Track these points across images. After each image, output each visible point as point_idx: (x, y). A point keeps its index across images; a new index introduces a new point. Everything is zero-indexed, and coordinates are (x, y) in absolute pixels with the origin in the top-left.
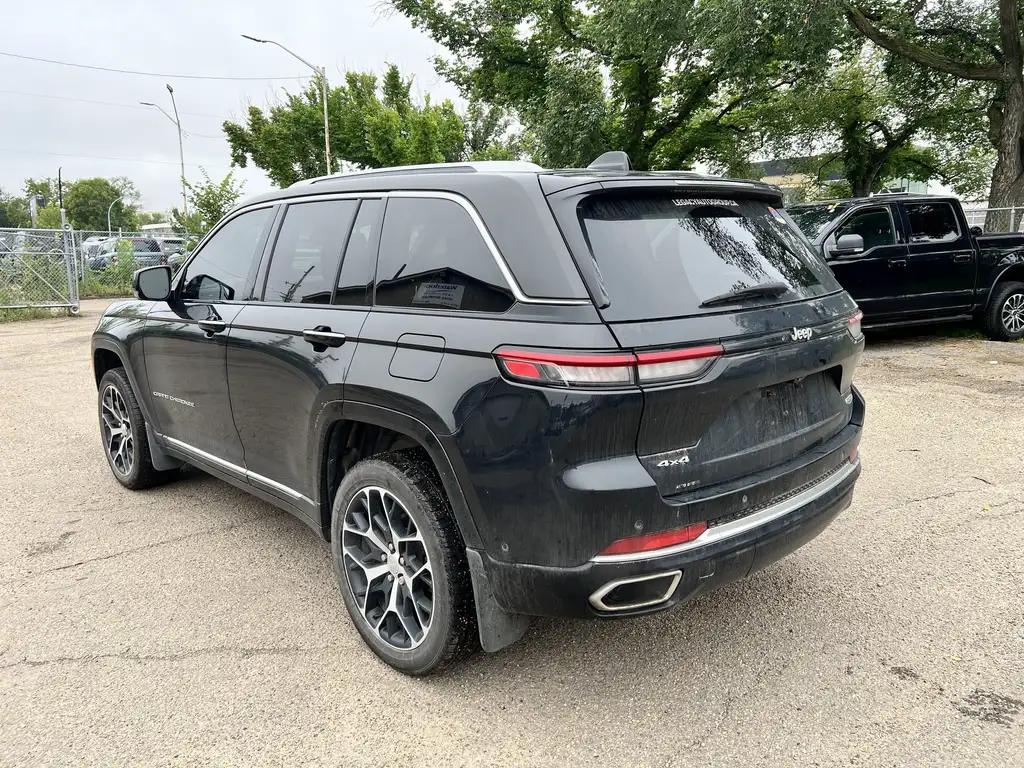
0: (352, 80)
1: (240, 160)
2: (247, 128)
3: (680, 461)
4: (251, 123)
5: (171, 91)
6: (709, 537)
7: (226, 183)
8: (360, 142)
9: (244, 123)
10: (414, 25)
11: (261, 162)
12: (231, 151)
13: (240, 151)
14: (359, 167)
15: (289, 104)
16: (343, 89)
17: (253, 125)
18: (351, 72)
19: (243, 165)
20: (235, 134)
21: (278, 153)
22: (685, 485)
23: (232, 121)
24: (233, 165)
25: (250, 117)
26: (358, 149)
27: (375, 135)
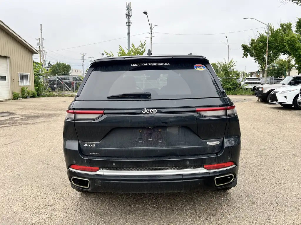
0: (282, 26)
1: (246, 55)
2: (249, 46)
3: (92, 146)
4: (250, 44)
5: (227, 38)
6: (100, 172)
7: (231, 62)
8: (284, 46)
9: (248, 44)
10: (298, 4)
11: (252, 55)
12: (243, 53)
13: (246, 53)
14: (283, 54)
15: (259, 36)
16: (279, 29)
17: (251, 44)
18: (282, 23)
19: (246, 57)
20: (245, 48)
21: (258, 52)
22: (93, 154)
23: (244, 44)
24: (243, 57)
25: (251, 42)
26: (283, 48)
27: (287, 43)
